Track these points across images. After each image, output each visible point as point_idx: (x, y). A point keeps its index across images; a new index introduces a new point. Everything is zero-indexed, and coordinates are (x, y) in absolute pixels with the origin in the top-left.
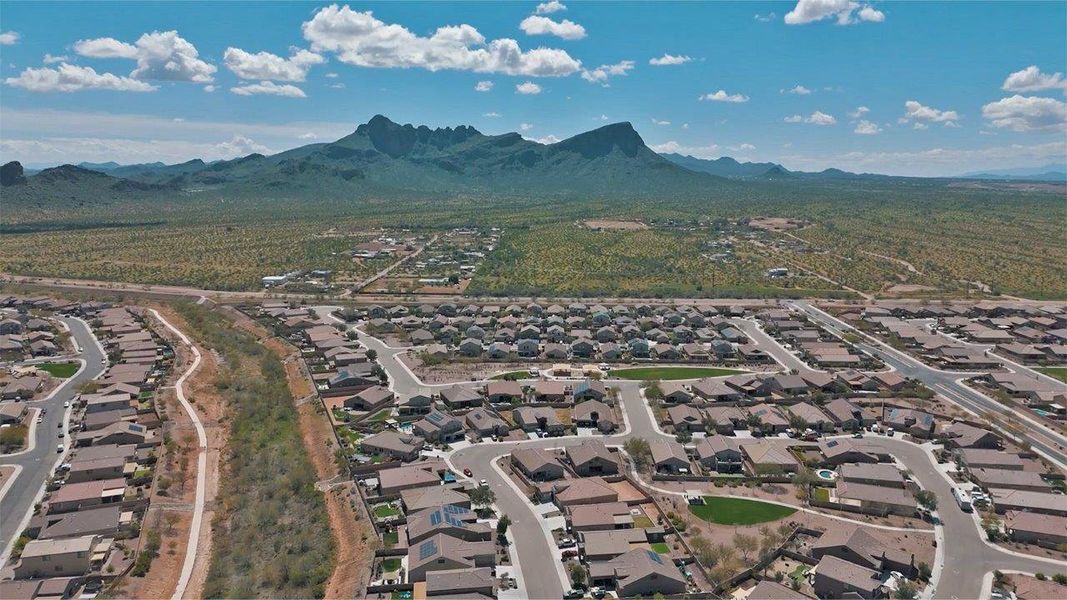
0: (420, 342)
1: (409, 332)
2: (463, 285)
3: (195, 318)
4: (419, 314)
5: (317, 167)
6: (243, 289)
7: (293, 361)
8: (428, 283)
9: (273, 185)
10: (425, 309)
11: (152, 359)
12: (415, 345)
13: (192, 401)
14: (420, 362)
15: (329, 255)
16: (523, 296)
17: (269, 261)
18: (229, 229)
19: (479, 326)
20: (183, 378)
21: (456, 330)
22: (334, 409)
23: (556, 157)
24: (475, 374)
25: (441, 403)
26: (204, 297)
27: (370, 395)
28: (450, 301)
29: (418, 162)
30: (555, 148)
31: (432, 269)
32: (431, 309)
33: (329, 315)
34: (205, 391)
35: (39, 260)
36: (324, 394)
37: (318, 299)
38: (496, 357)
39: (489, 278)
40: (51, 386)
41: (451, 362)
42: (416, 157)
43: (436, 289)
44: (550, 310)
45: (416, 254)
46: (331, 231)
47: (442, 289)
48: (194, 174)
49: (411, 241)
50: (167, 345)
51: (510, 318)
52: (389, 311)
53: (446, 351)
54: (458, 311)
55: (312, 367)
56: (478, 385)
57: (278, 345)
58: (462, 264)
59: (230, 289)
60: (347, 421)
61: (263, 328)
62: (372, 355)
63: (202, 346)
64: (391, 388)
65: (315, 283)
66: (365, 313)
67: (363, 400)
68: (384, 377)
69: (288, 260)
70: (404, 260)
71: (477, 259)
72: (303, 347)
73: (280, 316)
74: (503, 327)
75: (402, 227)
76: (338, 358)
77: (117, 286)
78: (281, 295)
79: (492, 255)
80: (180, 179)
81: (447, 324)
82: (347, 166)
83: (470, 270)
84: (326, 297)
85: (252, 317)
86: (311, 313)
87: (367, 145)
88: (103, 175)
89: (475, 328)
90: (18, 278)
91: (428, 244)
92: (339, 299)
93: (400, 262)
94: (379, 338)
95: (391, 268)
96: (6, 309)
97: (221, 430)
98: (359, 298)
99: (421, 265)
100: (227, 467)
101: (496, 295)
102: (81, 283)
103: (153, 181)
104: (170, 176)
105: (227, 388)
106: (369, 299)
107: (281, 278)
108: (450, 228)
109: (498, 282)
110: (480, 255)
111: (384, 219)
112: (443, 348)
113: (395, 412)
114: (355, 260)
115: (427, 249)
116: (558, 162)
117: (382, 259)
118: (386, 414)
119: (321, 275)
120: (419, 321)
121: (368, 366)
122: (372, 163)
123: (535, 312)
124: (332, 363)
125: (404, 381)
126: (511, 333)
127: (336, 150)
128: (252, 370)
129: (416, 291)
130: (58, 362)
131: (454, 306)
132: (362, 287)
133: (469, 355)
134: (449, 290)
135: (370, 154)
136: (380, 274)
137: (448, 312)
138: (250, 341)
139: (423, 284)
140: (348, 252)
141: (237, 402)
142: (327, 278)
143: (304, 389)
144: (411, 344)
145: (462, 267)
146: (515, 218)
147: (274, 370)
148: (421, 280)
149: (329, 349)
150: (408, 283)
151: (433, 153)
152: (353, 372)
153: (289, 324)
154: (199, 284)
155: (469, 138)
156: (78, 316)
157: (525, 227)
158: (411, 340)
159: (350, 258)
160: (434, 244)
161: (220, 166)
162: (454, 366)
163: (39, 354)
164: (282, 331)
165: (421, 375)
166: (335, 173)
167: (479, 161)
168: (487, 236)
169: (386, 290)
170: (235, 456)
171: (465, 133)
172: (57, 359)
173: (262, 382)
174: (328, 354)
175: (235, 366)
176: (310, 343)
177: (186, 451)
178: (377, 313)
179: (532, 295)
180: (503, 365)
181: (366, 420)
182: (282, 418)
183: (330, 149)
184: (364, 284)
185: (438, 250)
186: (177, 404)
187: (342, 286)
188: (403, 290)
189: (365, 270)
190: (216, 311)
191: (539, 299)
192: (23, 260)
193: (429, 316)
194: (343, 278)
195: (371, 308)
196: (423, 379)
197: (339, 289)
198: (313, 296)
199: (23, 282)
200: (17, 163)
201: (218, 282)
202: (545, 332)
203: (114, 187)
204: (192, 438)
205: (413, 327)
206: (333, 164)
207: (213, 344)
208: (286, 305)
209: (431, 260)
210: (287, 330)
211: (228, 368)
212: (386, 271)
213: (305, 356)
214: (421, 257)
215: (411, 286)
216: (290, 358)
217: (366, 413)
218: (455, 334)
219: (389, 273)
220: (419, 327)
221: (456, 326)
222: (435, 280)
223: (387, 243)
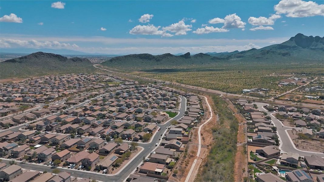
0: (300, 126)
1: (295, 120)
3: (216, 101)
4: (302, 112)
5: (273, 52)
6: (235, 93)
7: (243, 125)
8: (309, 98)
9: (257, 58)
10: (304, 110)
11: (196, 116)
12: (297, 127)
13: (202, 135)
14: (297, 137)
15: (270, 83)
17: (248, 84)
18: (239, 72)
20: (203, 125)
21: (319, 123)
22: (251, 152)
25: (303, 163)
26: (222, 94)
27: (268, 150)
28: (318, 108)
29: (314, 49)
31: (311, 92)
32: (308, 111)
33: (262, 107)
34: (208, 131)
36: (249, 143)
37: (260, 99)
40: (167, 120)
41: (313, 140)
42: (313, 47)
43: (312, 101)
45: (306, 85)
46: (273, 74)
47: (316, 101)
48: (235, 55)
49: (305, 79)
50: (203, 110)
52: (288, 108)
53: (311, 134)
54: (322, 113)
55: (249, 129)
57: (239, 117)
59: (231, 93)
60: (255, 160)
61: (236, 109)
62: (274, 129)
63: (215, 113)
64: (280, 148)
65: (261, 93)
66: (277, 108)
67: (264, 152)
68: (277, 141)
69: (254, 84)
70: (300, 87)
72: (248, 120)
73: (243, 105)
75: (302, 74)
76: (260, 128)
77: (200, 88)
78: (247, 97)
80: (230, 56)
81: (315, 119)
84: (263, 99)
85: (235, 104)
86: (255, 106)
87: (293, 44)
91: (312, 81)
92: (268, 101)
93: (298, 88)
94: (280, 120)
95: (293, 90)
97: (207, 150)
98: (277, 101)
99: (307, 89)
103: (223, 57)
104: (228, 55)
105: (216, 131)
106: (281, 102)
107: (249, 90)
111: (295, 70)
112: (310, 131)
113: (278, 162)
114: (279, 85)
115: (311, 83)
117: (290, 86)
118: (273, 162)
119: (264, 90)
120: (300, 115)
122: (294, 50)
124: (257, 129)
127: (281, 46)
128: (227, 124)
129: (303, 101)
130: (173, 112)
131: (320, 111)
132: (279, 97)
134: (319, 102)
135: (294, 47)
136: (288, 92)
137: (315, 113)
138: (231, 113)
139: (306, 98)
140: (277, 82)
141: (216, 139)
142: (266, 92)
143: (243, 138)
144: (295, 126)
147: (235, 127)
148: (306, 96)
149: (258, 122)
150: (300, 97)
152: (264, 136)
153: (246, 109)
154: (222, 90)
156: (185, 97)
158: (295, 124)
159: (277, 85)
160: (315, 81)
161: (243, 52)
162: (313, 142)
163: (170, 108)
164: (242, 111)
165: (297, 144)
166: (279, 54)
169: (289, 99)
172: (173, 110)
173: (229, 132)
174: (256, 125)
175: (222, 123)
176: (251, 119)
178: (282, 109)
181: (263, 163)
182: (230, 151)
183: (279, 46)
184: (280, 96)
185: (316, 83)
186: (197, 135)
188: (296, 100)
189: (282, 89)
190: (224, 100)
193: (307, 114)
194: (272, 92)
195: (280, 106)
196: (297, 146)
197: (270, 96)
198: (259, 98)
201: (228, 90)
205: (297, 118)
206: (279, 51)
207: (218, 113)
208: (247, 101)
209: (312, 88)
210: (245, 112)
211: (219, 123)
212: (291, 91)
213: (248, 124)
214: (308, 86)
215: (301, 98)
216: (242, 123)
217: (265, 158)
218: (317, 125)
219: (292, 92)
220: (300, 118)
221: (319, 121)
222: (312, 97)
223: (294, 79)
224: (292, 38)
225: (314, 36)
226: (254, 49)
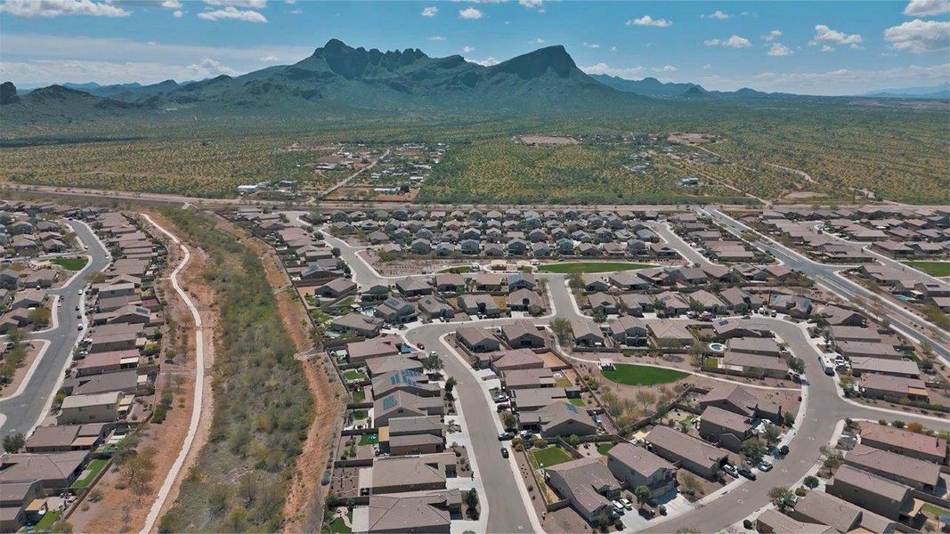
0: (378, 242)
1: (367, 233)
2: (413, 193)
3: (181, 221)
4: (375, 218)
5: (280, 88)
6: (221, 196)
7: (269, 258)
8: (382, 192)
9: (240, 104)
10: (381, 214)
11: (149, 255)
12: (373, 244)
13: (186, 290)
14: (378, 258)
15: (295, 167)
16: (465, 203)
17: (242, 172)
18: (204, 144)
19: (428, 228)
20: (176, 271)
21: (408, 232)
22: (307, 296)
23: (495, 78)
24: (425, 269)
25: (396, 291)
26: (187, 203)
27: (337, 285)
28: (402, 208)
29: (370, 83)
30: (495, 70)
31: (385, 180)
32: (386, 215)
33: (297, 219)
34: (196, 282)
35: (40, 171)
36: (297, 284)
37: (287, 205)
38: (443, 254)
39: (435, 188)
40: (65, 278)
41: (404, 259)
42: (368, 78)
43: (389, 197)
44: (489, 215)
45: (371, 166)
46: (294, 146)
47: (395, 197)
48: (169, 94)
49: (366, 155)
50: (159, 244)
51: (455, 222)
52: (349, 216)
53: (400, 250)
54: (409, 216)
55: (286, 262)
56: (428, 277)
57: (254, 244)
58: (412, 175)
59: (210, 197)
60: (318, 305)
61: (241, 230)
62: (336, 252)
63: (190, 245)
64: (354, 280)
65: (283, 191)
66: (329, 217)
67: (331, 289)
68: (348, 271)
69: (258, 171)
70: (361, 171)
71: (425, 171)
72: (276, 246)
73: (255, 219)
74: (448, 229)
75: (358, 143)
76: (308, 254)
77: (111, 193)
78: (255, 202)
79: (438, 168)
80: (156, 98)
81: (400, 227)
82: (306, 86)
83: (419, 180)
84: (294, 203)
85: (232, 220)
86: (282, 217)
87: (324, 68)
88: (87, 94)
89: (424, 230)
90: (24, 187)
91: (382, 157)
92: (305, 205)
93: (357, 174)
94: (342, 238)
95: (350, 178)
96: (17, 213)
97: (212, 314)
98: (323, 204)
99: (376, 176)
100: (221, 342)
101: (442, 203)
102: (79, 192)
103: (132, 100)
104: (148, 95)
105: (214, 279)
106: (332, 205)
107: (254, 187)
108: (400, 144)
109: (443, 191)
110: (427, 167)
111: (342, 136)
112: (397, 247)
113: (358, 299)
114: (317, 171)
115: (381, 162)
116: (498, 82)
117: (340, 171)
118: (351, 300)
119: (288, 185)
120: (375, 224)
121: (334, 260)
122: (329, 83)
123: (477, 216)
124: (303, 259)
125: (365, 274)
126: (456, 235)
127: (296, 72)
128: (234, 265)
129: (372, 199)
130: (68, 257)
131: (406, 212)
132: (325, 195)
133: (420, 253)
134: (401, 198)
135: (326, 75)
136: (339, 184)
137: (400, 216)
138: (231, 240)
139: (378, 193)
140: (310, 165)
141: (223, 291)
142: (294, 188)
143: (280, 282)
144: (370, 243)
145: (412, 178)
146: (459, 135)
147: (253, 265)
148: (376, 189)
149: (300, 247)
150: (365, 192)
151: (385, 74)
152: (321, 266)
153: (264, 226)
154: (182, 191)
155: (417, 60)
156: (79, 219)
157: (467, 142)
158: (370, 240)
159: (313, 170)
160: (386, 158)
161: (191, 86)
162: (407, 262)
163: (51, 251)
164: (258, 232)
165: (379, 269)
166: (296, 93)
167: (427, 81)
168: (433, 151)
169: (346, 198)
170: (226, 333)
171: (413, 56)
172: (65, 255)
173: (244, 274)
174: (299, 252)
175: (219, 261)
176: (283, 243)
177: (185, 329)
178: (339, 218)
179: (473, 202)
180: (448, 261)
181: (335, 305)
182: (263, 303)
183: (290, 71)
184: (326, 193)
185: (389, 162)
186: (174, 292)
187: (307, 194)
188: (361, 198)
189: (326, 180)
190: (198, 215)
191: (479, 206)
192: (25, 171)
193: (385, 220)
195: (334, 213)
196: (381, 272)
197: (305, 196)
198: (282, 203)
199: (28, 190)
200: (10, 84)
201: (199, 190)
202: (485, 234)
203: (96, 106)
204: (190, 319)
205: (369, 229)
206: (293, 85)
207: (199, 244)
208: (260, 210)
209: (384, 172)
210: (262, 232)
211: (214, 263)
212: (345, 181)
213: (279, 253)
214: (374, 169)
215: (368, 194)
216: (266, 255)
217: (333, 299)
218: (407, 235)
219: (348, 183)
220: (375, 229)
221: (408, 228)
222: (388, 190)
223: (345, 157)
224: (319, 51)
225: (368, 50)
226: (223, 78)
